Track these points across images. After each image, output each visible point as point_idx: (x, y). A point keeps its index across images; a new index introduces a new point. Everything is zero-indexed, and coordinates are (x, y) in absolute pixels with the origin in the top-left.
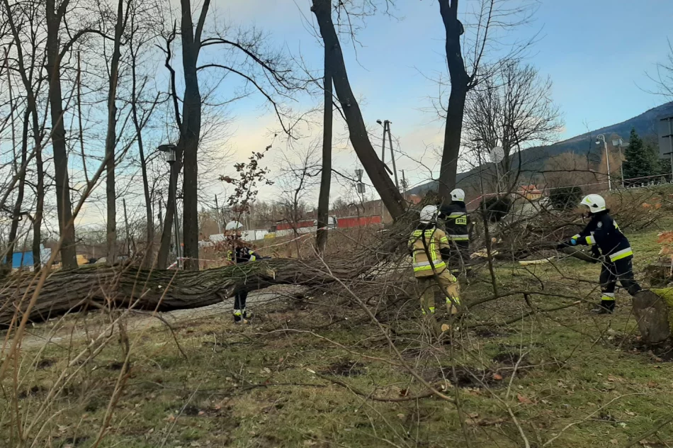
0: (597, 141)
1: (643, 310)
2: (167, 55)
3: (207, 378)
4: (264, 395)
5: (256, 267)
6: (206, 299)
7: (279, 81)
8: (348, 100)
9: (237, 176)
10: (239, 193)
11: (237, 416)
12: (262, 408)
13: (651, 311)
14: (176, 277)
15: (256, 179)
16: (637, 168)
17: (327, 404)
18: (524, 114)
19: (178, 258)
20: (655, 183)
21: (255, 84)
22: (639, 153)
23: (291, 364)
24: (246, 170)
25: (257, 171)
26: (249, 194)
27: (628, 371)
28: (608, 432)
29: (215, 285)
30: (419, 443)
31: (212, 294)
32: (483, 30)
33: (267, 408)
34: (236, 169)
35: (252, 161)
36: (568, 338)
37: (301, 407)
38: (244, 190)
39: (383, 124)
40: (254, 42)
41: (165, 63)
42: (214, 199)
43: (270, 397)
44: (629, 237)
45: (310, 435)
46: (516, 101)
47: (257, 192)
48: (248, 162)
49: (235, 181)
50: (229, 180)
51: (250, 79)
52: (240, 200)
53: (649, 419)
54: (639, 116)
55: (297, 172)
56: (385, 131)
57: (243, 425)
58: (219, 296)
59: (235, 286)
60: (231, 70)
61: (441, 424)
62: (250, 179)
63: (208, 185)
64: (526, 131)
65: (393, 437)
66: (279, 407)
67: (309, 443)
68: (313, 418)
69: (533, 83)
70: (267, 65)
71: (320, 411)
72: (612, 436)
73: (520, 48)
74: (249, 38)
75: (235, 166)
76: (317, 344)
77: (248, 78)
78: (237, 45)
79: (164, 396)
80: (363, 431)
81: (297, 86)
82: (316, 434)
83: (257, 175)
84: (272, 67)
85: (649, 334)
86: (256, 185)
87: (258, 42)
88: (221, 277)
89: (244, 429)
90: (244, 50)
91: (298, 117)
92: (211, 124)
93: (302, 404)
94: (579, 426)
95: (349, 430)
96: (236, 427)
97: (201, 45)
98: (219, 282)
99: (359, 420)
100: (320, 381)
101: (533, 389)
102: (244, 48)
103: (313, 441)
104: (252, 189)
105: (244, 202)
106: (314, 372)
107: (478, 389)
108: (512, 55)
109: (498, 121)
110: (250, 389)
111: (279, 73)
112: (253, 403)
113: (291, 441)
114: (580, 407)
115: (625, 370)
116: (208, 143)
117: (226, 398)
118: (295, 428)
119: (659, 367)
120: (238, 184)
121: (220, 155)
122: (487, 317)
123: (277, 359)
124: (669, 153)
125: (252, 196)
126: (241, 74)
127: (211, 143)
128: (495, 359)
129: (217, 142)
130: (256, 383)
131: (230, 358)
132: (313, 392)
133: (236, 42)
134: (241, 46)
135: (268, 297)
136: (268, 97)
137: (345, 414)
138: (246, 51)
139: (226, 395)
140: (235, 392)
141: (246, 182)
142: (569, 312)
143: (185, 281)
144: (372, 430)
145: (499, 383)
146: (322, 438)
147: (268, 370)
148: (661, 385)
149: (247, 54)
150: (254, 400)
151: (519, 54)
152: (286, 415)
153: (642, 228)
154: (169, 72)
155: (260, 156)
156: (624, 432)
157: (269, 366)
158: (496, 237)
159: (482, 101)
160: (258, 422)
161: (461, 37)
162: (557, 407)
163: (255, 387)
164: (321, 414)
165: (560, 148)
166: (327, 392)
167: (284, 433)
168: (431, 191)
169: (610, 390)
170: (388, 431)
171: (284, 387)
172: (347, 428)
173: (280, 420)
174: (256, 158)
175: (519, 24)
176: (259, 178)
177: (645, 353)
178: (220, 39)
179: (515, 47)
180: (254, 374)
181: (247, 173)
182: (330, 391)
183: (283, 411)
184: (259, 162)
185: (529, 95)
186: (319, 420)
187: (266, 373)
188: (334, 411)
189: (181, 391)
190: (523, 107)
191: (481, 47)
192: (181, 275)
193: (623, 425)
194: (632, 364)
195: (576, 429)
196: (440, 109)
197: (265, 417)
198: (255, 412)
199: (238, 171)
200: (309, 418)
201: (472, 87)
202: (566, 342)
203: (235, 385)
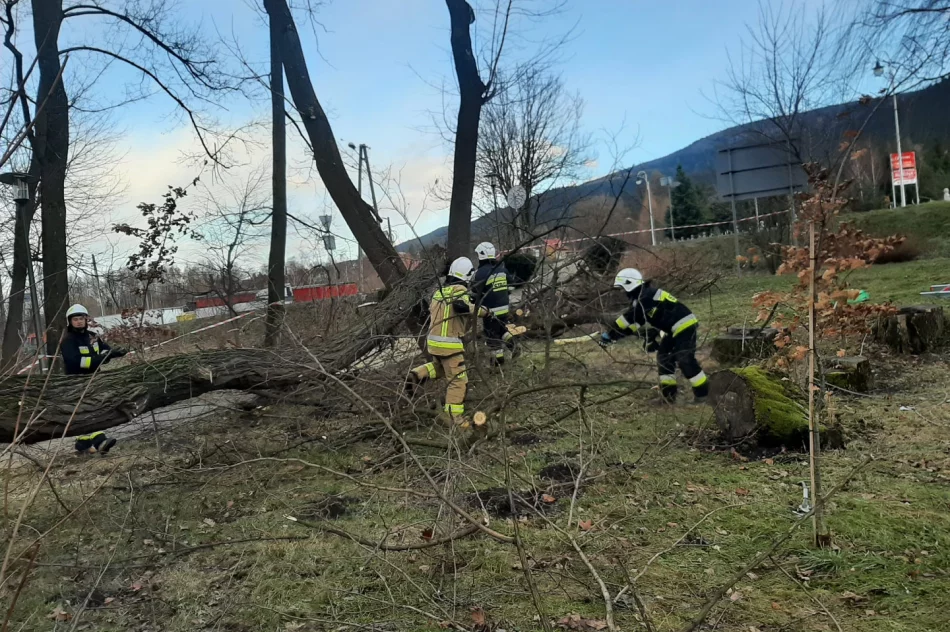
0: (638, 179)
1: (722, 397)
2: (7, 27)
3: (111, 543)
4: (210, 560)
5: (181, 366)
6: (100, 419)
7: (197, 76)
8: (311, 109)
9: (142, 223)
10: (147, 251)
11: (170, 598)
12: (210, 581)
13: (731, 396)
14: (47, 386)
15: (174, 229)
16: (684, 216)
17: (313, 564)
18: (548, 142)
19: (41, 356)
20: (708, 235)
21: (156, 80)
22: (687, 196)
23: (247, 509)
24: (156, 215)
25: (176, 216)
26: (163, 252)
27: (709, 476)
28: (700, 559)
29: (116, 396)
30: (458, 605)
31: (111, 412)
32: (501, 18)
33: (218, 581)
34: (140, 212)
35: (169, 200)
36: (630, 438)
37: (272, 574)
38: (154, 246)
39: (358, 149)
40: (153, 14)
41: (3, 40)
42: (91, 261)
43: (221, 563)
44: (688, 304)
45: (293, 614)
46: (537, 124)
47: (176, 248)
48: (161, 202)
49: (139, 232)
50: (128, 230)
51: (148, 73)
52: (149, 261)
53: (746, 537)
54: (686, 149)
55: (232, 218)
56: (361, 159)
57: (184, 612)
58: (123, 414)
59: (148, 396)
60: (116, 56)
61: (481, 574)
62: (164, 229)
63: (82, 238)
64: (550, 165)
65: (417, 600)
66: (239, 576)
67: (293, 625)
68: (294, 587)
69: (559, 100)
70: (176, 51)
71: (304, 576)
72: (706, 565)
73: (550, 48)
74: (145, 8)
75: (140, 207)
76: (285, 475)
77: (145, 71)
78: (126, 18)
79: (41, 580)
80: (373, 597)
81: (225, 86)
82: (303, 610)
83: (176, 223)
84: (183, 54)
85: (730, 428)
86: (174, 238)
87: (160, 15)
88: (125, 383)
89: (186, 618)
90: (137, 27)
91: (229, 133)
92: (84, 143)
93: (275, 569)
94: (663, 556)
95: (352, 598)
96: (171, 615)
97: (63, 15)
98: (121, 391)
99: (365, 582)
100: (300, 532)
101: (595, 511)
102: (136, 22)
103: (299, 622)
104: (168, 244)
105: (154, 264)
106: (295, 519)
107: (525, 518)
108: (542, 56)
109: (516, 151)
110: (187, 554)
111: (196, 65)
112: (195, 575)
113: (265, 626)
114: (659, 529)
115: (705, 476)
116: (80, 173)
117: (148, 573)
118: (269, 606)
119: (745, 469)
120: (144, 236)
121: (100, 192)
122: (522, 417)
123: (224, 503)
124: (730, 195)
125: (167, 257)
126: (133, 64)
127: (84, 173)
128: (542, 474)
129: (97, 171)
130: (194, 545)
131: (146, 510)
132: (291, 549)
133: (122, 13)
134: (131, 19)
135: (196, 410)
136: (179, 101)
137: (342, 575)
138: (140, 28)
139: (147, 568)
140: (161, 562)
141: (157, 233)
142: (625, 404)
143: (64, 392)
144: (386, 595)
145: (552, 506)
146: (311, 616)
147: (210, 522)
148: (753, 491)
149: (142, 33)
150: (195, 571)
151: (549, 57)
152: (252, 588)
153: (700, 292)
154: (12, 55)
155: (180, 193)
156: (720, 558)
157: (211, 516)
158: (522, 308)
159: (493, 121)
160: (207, 604)
161: (471, 26)
162: (631, 532)
163: (193, 550)
164: (307, 580)
165: (591, 189)
166: (310, 547)
167: (252, 615)
168: (437, 245)
169: (694, 503)
170: (411, 591)
171: (242, 545)
172: (347, 596)
173: (241, 596)
174: (174, 195)
175: (549, 13)
176: (179, 227)
177: (726, 452)
178: (97, 8)
179: (545, 46)
180: (188, 530)
181: (159, 219)
182: (316, 545)
183: (245, 583)
184: (179, 201)
185: (554, 117)
186: (304, 590)
187: (208, 527)
188: (326, 573)
189: (70, 567)
190: (546, 132)
191: (500, 42)
192: (56, 384)
193: (717, 547)
194: (713, 467)
195: (661, 560)
196: (444, 129)
197: (219, 595)
198: (199, 589)
199: (145, 214)
200: (288, 588)
201: (487, 99)
202: (627, 444)
203: (161, 551)
